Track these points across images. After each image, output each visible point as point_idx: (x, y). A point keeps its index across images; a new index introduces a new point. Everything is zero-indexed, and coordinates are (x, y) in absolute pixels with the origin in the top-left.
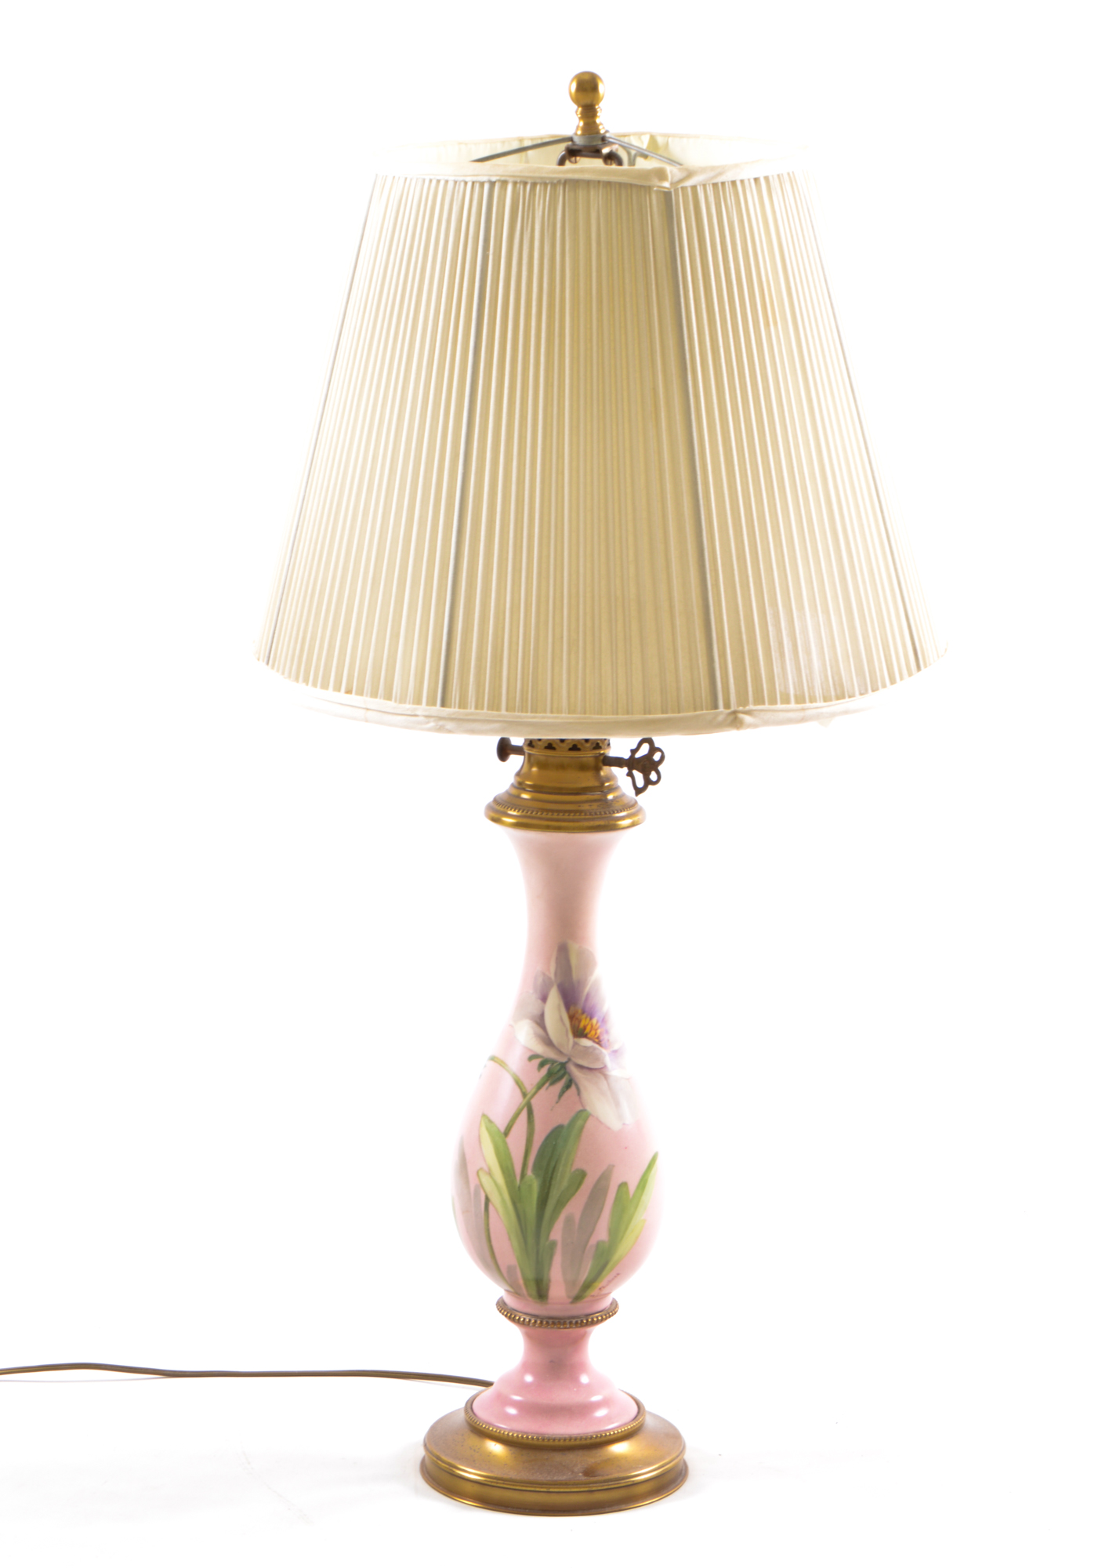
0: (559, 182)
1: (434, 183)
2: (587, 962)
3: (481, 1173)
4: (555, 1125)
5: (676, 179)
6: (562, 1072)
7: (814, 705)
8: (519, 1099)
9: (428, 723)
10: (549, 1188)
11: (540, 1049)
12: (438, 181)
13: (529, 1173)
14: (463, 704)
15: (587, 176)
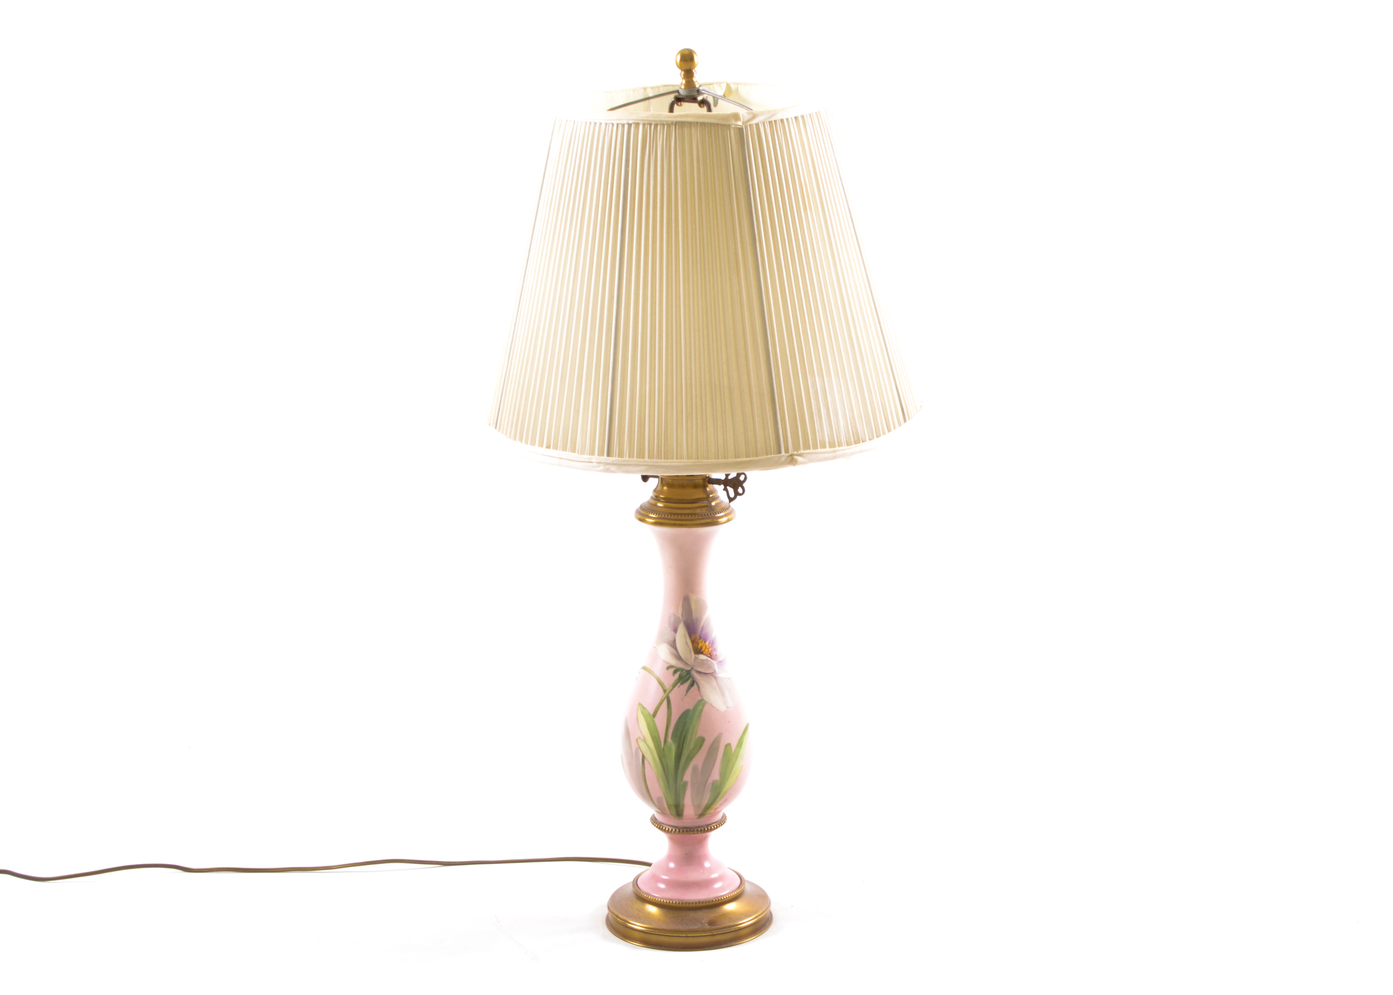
0: (672, 123)
1: (593, 124)
2: (701, 607)
3: (639, 741)
4: (685, 710)
5: (746, 119)
6: (688, 676)
7: (841, 448)
8: (661, 694)
9: (599, 467)
10: (682, 749)
11: (673, 662)
12: (595, 123)
13: (669, 740)
14: (621, 455)
15: (690, 120)
